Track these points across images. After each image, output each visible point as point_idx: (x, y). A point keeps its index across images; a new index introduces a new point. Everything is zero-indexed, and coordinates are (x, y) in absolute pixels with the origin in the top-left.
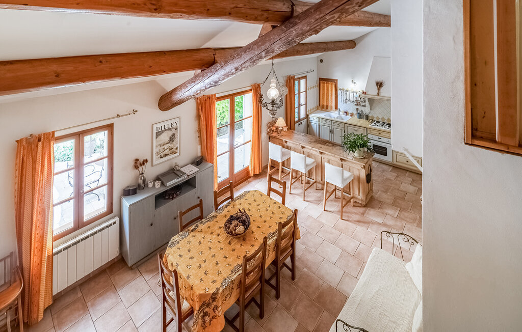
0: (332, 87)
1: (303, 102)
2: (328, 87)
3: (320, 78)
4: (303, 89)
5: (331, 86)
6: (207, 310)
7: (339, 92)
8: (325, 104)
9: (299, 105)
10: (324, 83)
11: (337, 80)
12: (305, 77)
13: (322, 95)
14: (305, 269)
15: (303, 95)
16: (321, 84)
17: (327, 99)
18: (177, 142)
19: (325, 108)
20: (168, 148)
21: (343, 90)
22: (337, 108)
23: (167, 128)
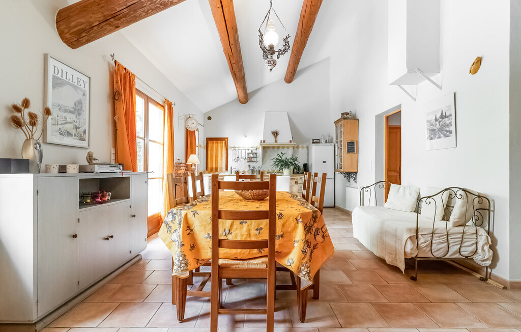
0: (222, 147)
2: (218, 147)
3: (207, 138)
5: (221, 145)
7: (230, 151)
8: (214, 166)
10: (213, 143)
11: (227, 138)
12: (198, 129)
13: (211, 156)
16: (210, 145)
17: (217, 160)
18: (85, 120)
19: (214, 170)
20: (71, 123)
21: (234, 148)
22: (227, 169)
23: (70, 81)
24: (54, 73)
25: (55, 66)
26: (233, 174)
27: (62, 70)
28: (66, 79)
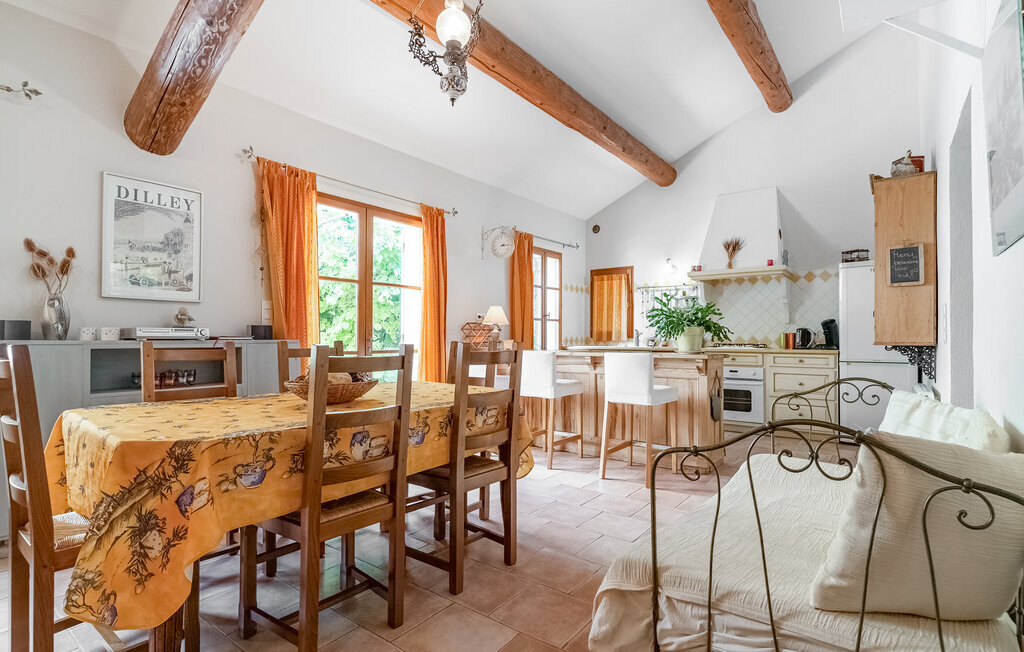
0: (620, 286)
1: (552, 310)
2: (611, 288)
3: (592, 271)
4: (553, 280)
5: (618, 285)
6: (152, 504)
7: (637, 295)
8: (605, 329)
9: (544, 315)
10: (602, 280)
11: (632, 268)
12: (558, 255)
14: (545, 550)
15: (552, 297)
16: (596, 283)
17: (610, 316)
18: (191, 259)
19: (605, 338)
20: (159, 265)
21: (646, 288)
22: (630, 335)
23: (155, 204)
24: (119, 196)
25: (119, 187)
26: (642, 345)
27: (136, 191)
28: (146, 201)
